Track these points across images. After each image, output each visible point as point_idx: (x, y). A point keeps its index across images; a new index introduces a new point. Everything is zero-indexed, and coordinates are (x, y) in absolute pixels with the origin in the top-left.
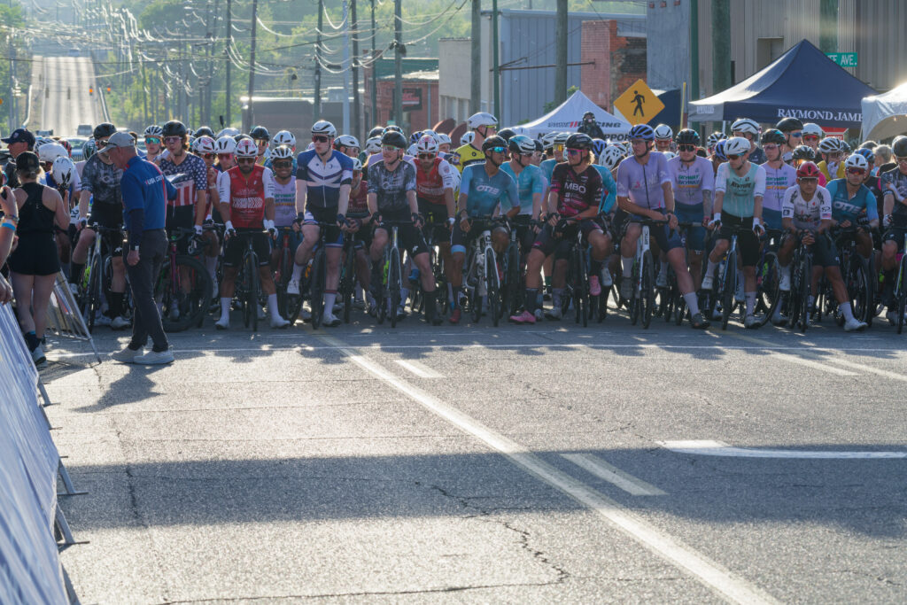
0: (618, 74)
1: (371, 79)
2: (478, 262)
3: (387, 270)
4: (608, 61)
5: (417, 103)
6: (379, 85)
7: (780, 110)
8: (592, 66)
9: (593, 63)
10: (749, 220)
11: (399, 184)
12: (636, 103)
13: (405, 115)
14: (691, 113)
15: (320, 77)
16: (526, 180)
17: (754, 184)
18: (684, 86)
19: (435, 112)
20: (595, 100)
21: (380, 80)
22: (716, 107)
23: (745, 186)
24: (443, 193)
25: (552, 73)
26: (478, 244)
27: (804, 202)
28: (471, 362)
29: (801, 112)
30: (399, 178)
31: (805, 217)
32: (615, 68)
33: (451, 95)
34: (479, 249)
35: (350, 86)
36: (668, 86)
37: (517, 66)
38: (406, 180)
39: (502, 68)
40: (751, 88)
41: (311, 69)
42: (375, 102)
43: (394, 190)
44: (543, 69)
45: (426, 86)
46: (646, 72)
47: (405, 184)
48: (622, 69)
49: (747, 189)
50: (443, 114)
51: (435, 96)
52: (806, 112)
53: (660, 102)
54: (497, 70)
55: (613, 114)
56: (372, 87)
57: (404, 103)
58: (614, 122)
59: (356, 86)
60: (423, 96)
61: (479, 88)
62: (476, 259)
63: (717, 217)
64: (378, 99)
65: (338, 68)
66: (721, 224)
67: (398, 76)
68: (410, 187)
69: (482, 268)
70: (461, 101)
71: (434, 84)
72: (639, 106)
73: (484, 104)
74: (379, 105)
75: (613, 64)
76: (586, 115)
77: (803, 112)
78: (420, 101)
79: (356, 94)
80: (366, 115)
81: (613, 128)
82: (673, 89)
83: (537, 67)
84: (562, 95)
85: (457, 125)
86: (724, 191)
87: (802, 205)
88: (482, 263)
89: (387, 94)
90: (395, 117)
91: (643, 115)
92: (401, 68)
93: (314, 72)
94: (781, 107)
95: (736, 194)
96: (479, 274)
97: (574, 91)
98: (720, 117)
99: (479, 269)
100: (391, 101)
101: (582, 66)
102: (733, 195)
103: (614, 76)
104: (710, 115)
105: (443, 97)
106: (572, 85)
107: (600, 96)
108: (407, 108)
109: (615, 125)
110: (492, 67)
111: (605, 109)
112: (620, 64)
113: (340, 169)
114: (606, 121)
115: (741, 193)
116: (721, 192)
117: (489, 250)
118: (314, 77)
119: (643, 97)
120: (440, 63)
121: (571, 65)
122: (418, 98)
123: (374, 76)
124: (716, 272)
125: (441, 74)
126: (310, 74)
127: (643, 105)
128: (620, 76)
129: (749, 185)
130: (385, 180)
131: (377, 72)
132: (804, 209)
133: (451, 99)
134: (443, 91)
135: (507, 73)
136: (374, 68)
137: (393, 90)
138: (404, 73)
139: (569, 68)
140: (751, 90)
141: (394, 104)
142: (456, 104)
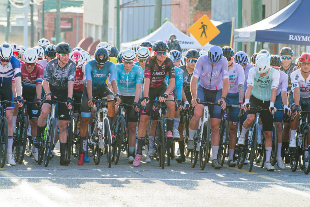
0: (193, 11)
1: (41, 11)
2: (98, 127)
3: (46, 131)
4: (188, 3)
5: (69, 27)
6: (46, 15)
7: (290, 36)
8: (178, 6)
9: (179, 4)
10: (268, 103)
11: (65, 76)
12: (202, 30)
13: (62, 34)
14: (235, 36)
15: (10, 10)
16: (132, 76)
17: (272, 81)
18: (234, 20)
19: (81, 33)
20: (179, 27)
21: (47, 13)
22: (251, 33)
23: (266, 82)
24: (83, 83)
25: (153, 9)
26: (99, 116)
27: (303, 79)
28: (91, 188)
29: (303, 37)
30: (66, 72)
31: (304, 89)
32: (192, 8)
33: (91, 23)
34: (99, 119)
35: (29, 16)
36: (224, 19)
37: (132, 5)
38: (70, 73)
39: (122, 6)
40: (272, 22)
41: (5, 5)
42: (43, 26)
43: (62, 79)
44: (148, 8)
45: (76, 17)
46: (210, 11)
47: (69, 75)
48: (196, 8)
49: (267, 83)
50: (86, 34)
51: (81, 23)
52: (306, 37)
53: (217, 29)
54: (119, 7)
55: (189, 36)
56: (42, 16)
57: (62, 27)
58: (190, 41)
59: (32, 16)
60: (74, 23)
61: (107, 18)
62: (97, 125)
63: (247, 101)
64: (46, 24)
65: (21, 4)
66: (250, 106)
67: (58, 10)
68: (71, 79)
69: (101, 131)
70: (97, 26)
71: (81, 16)
72: (204, 32)
73: (111, 28)
74: (46, 28)
75: (191, 5)
76: (172, 36)
77: (305, 37)
78: (72, 25)
79: (32, 21)
80: (39, 34)
81: (189, 45)
82: (227, 21)
83: (144, 6)
84: (158, 24)
85: (94, 41)
86: (253, 85)
87: (303, 81)
88: (101, 128)
89: (52, 21)
90: (56, 36)
91: (206, 37)
92: (60, 5)
93: (6, 7)
94: (291, 34)
95: (260, 86)
96: (99, 134)
97: (166, 21)
98: (253, 39)
99: (99, 132)
100: (54, 26)
101: (172, 6)
102: (258, 87)
103: (191, 12)
104: (247, 38)
105: (86, 24)
106: (165, 17)
107: (183, 25)
108: (64, 30)
109: (190, 43)
110: (116, 6)
111: (185, 33)
112: (195, 5)
113: (11, 68)
114: (185, 41)
115: (264, 86)
116: (250, 86)
117: (105, 120)
118: (7, 10)
119: (206, 26)
120: (84, 3)
121: (165, 5)
122: (70, 24)
123: (43, 10)
124: (247, 134)
125: (85, 9)
126: (5, 7)
127: (206, 31)
128: (195, 13)
129: (268, 81)
130: (57, 72)
131: (45, 8)
132: (304, 83)
133: (90, 25)
134: (85, 20)
135: (125, 9)
136: (43, 5)
137: (55, 19)
138: (62, 8)
139: (163, 7)
140: (273, 23)
141: (55, 27)
142: (94, 28)
